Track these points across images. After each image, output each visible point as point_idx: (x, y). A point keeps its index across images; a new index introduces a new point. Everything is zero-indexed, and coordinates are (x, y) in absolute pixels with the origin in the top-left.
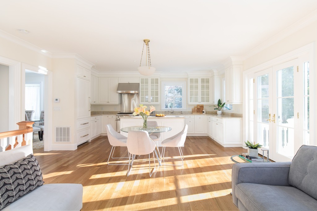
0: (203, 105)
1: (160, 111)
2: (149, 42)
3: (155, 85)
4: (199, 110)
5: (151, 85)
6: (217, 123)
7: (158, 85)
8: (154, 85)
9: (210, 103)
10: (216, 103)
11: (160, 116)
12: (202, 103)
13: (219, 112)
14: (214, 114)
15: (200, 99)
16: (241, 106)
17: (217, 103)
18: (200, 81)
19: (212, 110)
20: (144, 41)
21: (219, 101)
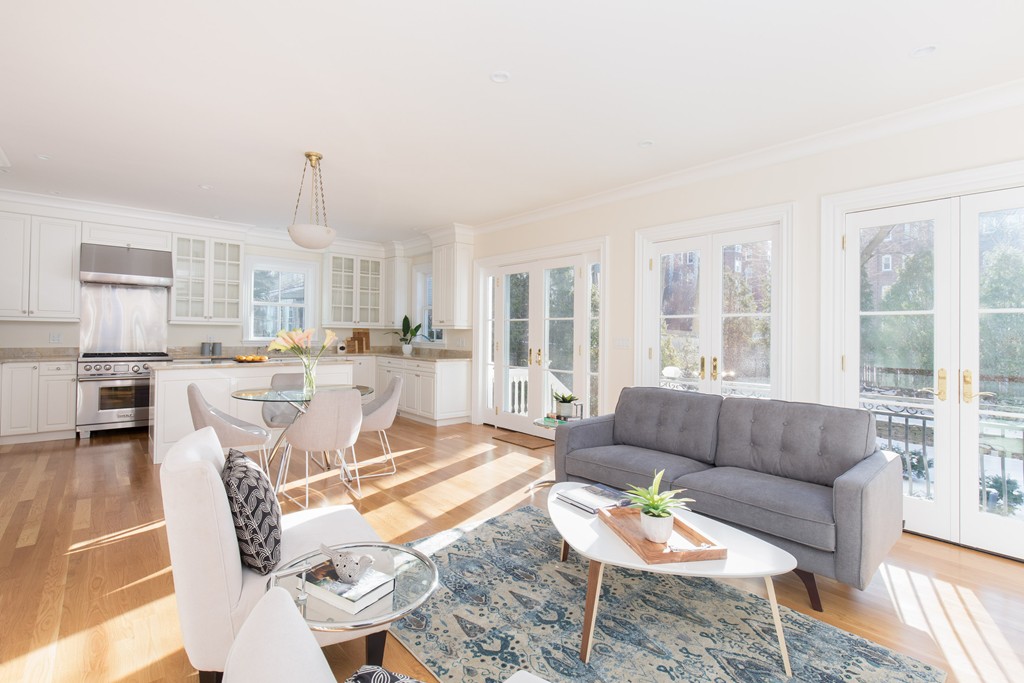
0: (368, 329)
1: (240, 345)
2: (320, 158)
3: (230, 264)
4: (359, 342)
5: (215, 263)
6: (418, 373)
7: (238, 265)
8: (224, 264)
9: (381, 324)
10: (399, 325)
11: (253, 361)
12: (363, 325)
13: (407, 349)
14: (385, 352)
15: (356, 316)
16: (468, 333)
17: (401, 324)
18: (357, 266)
19: (390, 341)
20: (308, 156)
21: (406, 321)
